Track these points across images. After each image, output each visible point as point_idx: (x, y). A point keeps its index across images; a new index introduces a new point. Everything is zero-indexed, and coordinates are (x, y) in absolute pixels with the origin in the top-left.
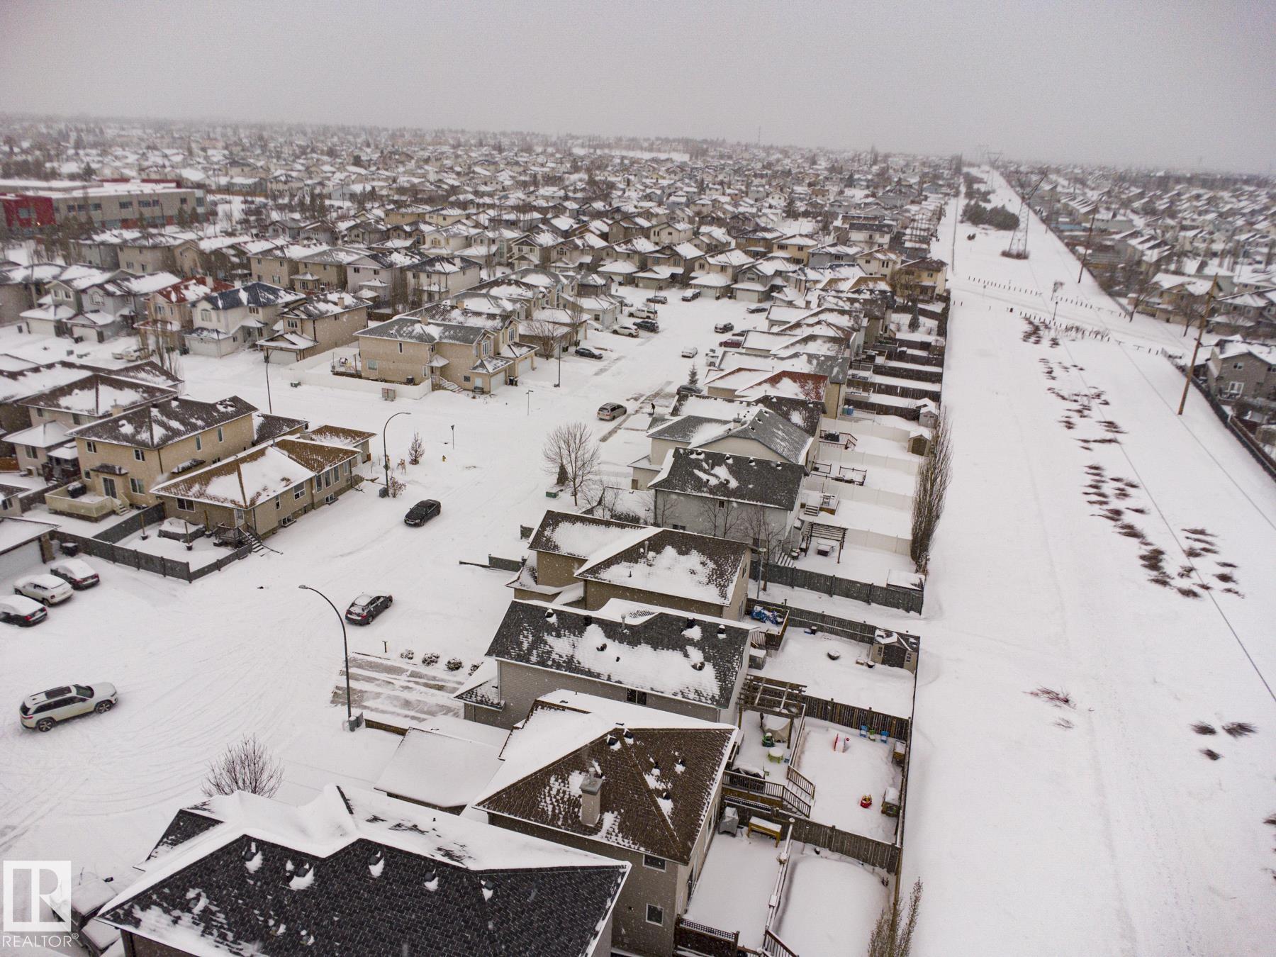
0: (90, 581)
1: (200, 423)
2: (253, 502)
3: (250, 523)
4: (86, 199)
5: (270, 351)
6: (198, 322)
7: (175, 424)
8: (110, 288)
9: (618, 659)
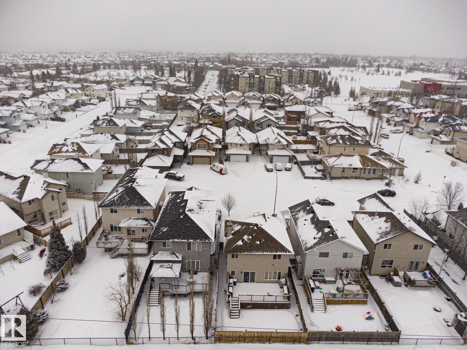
0: (288, 169)
1: (348, 143)
2: (333, 166)
3: (330, 172)
4: (455, 86)
5: (434, 140)
6: (420, 126)
7: (341, 142)
8: (406, 110)
9: (305, 224)
